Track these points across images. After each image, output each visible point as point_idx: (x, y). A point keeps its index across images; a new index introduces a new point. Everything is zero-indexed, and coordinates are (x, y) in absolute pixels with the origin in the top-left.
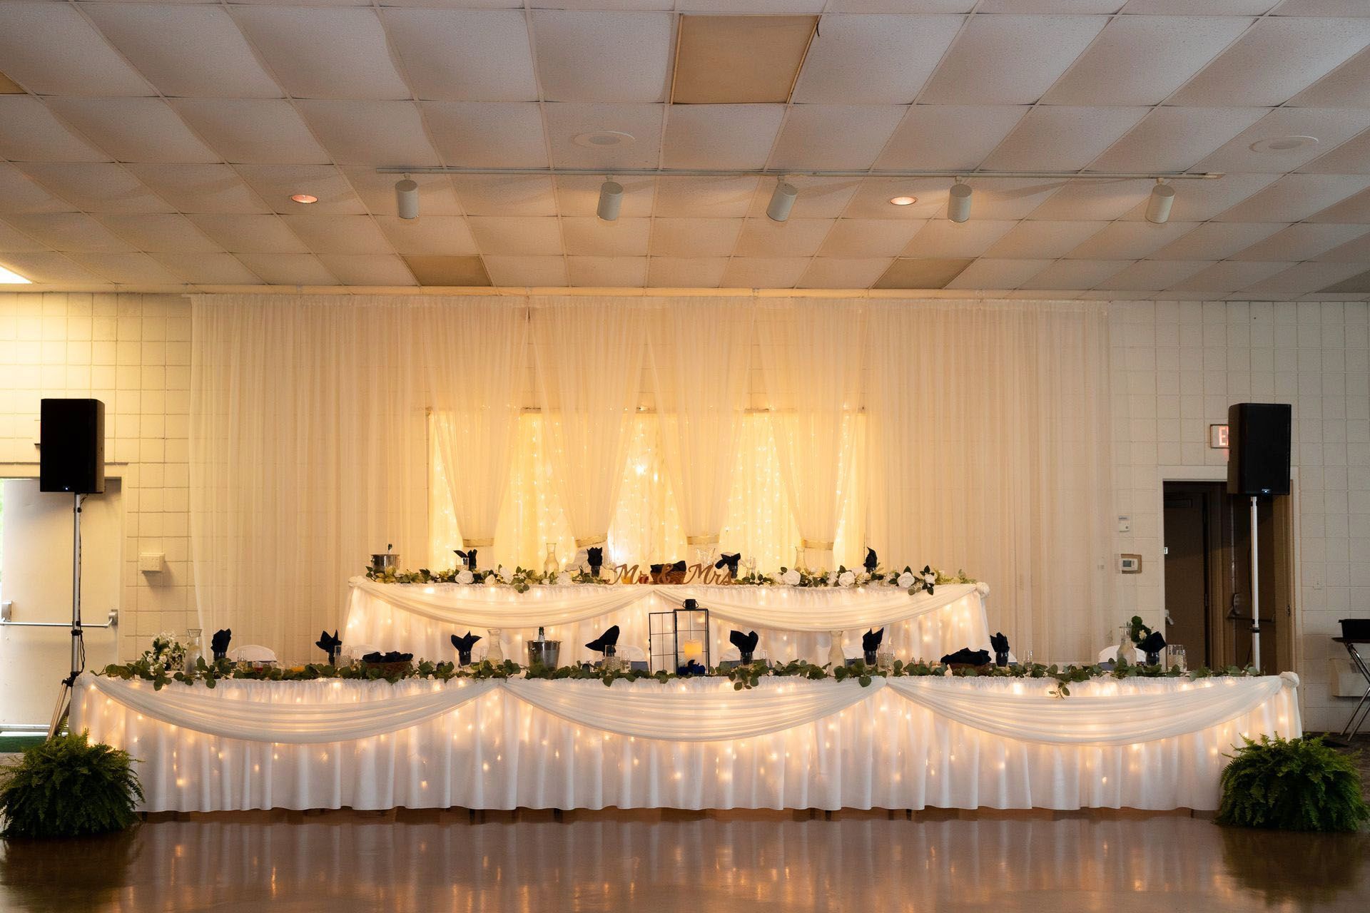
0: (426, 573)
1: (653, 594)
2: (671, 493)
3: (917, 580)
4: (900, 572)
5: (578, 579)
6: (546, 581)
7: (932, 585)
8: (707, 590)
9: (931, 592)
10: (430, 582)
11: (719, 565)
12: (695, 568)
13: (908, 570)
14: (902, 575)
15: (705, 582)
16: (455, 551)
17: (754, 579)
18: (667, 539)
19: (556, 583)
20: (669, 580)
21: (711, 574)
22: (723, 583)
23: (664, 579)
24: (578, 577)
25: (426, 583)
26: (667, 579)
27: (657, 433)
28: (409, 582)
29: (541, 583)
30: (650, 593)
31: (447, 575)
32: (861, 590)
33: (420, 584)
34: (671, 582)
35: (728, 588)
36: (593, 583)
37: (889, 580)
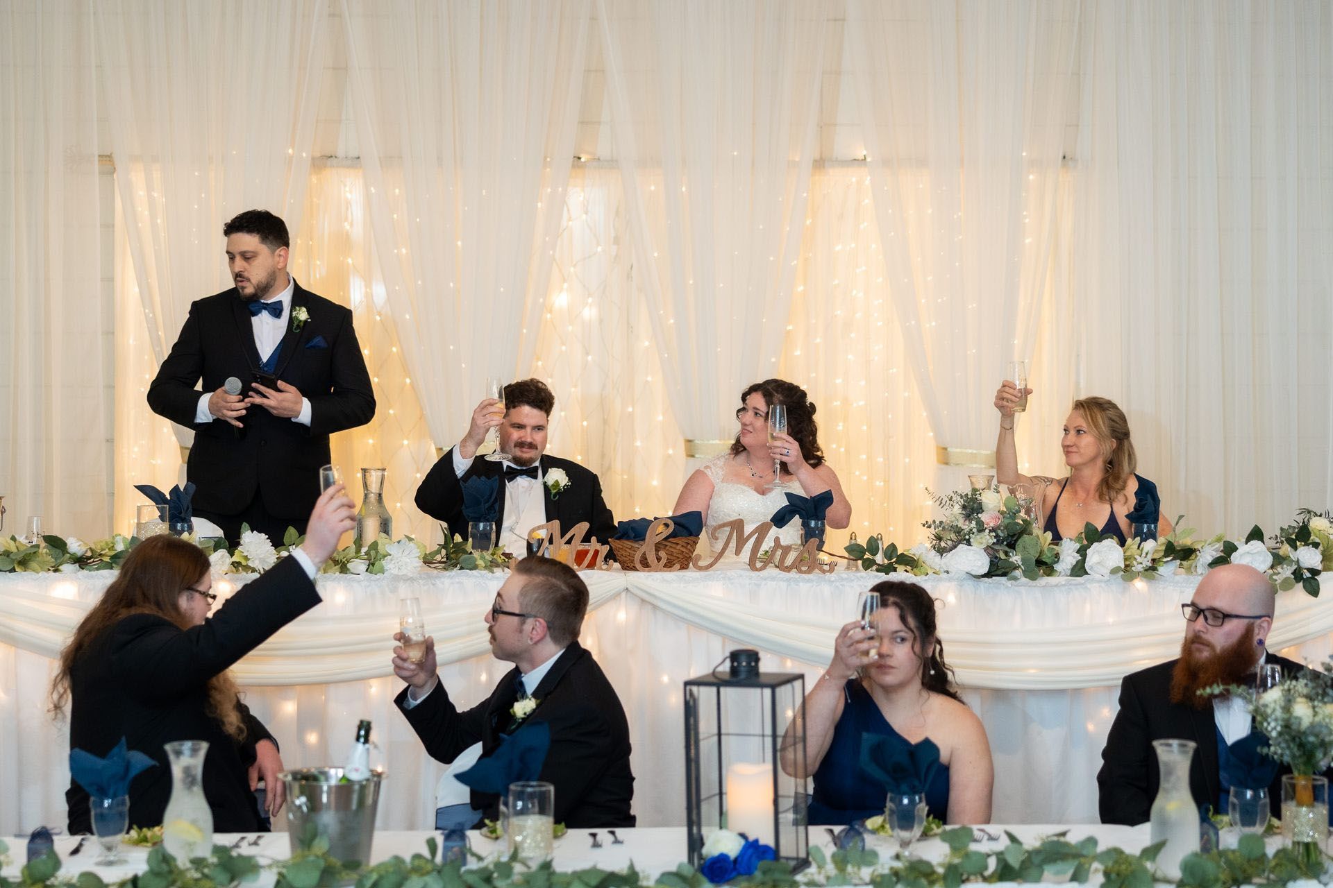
0: (56, 544)
1: (623, 594)
2: (647, 344)
3: (1278, 560)
4: (1239, 542)
5: (438, 558)
6: (359, 565)
7: (1314, 572)
8: (758, 586)
9: (1313, 590)
10: (68, 568)
11: (780, 519)
12: (728, 529)
13: (1256, 534)
14: (1243, 548)
15: (752, 565)
16: (138, 487)
17: (874, 552)
18: (638, 444)
19: (382, 571)
20: (664, 561)
21: (768, 544)
22: (797, 565)
23: (651, 558)
24: (438, 552)
25: (56, 570)
26: (659, 559)
27: (617, 213)
28: (13, 570)
29: (344, 569)
30: (618, 594)
31: (112, 548)
32: (1139, 584)
33: (42, 574)
34: (669, 565)
35: (809, 581)
36: (475, 567)
37: (1210, 559)
